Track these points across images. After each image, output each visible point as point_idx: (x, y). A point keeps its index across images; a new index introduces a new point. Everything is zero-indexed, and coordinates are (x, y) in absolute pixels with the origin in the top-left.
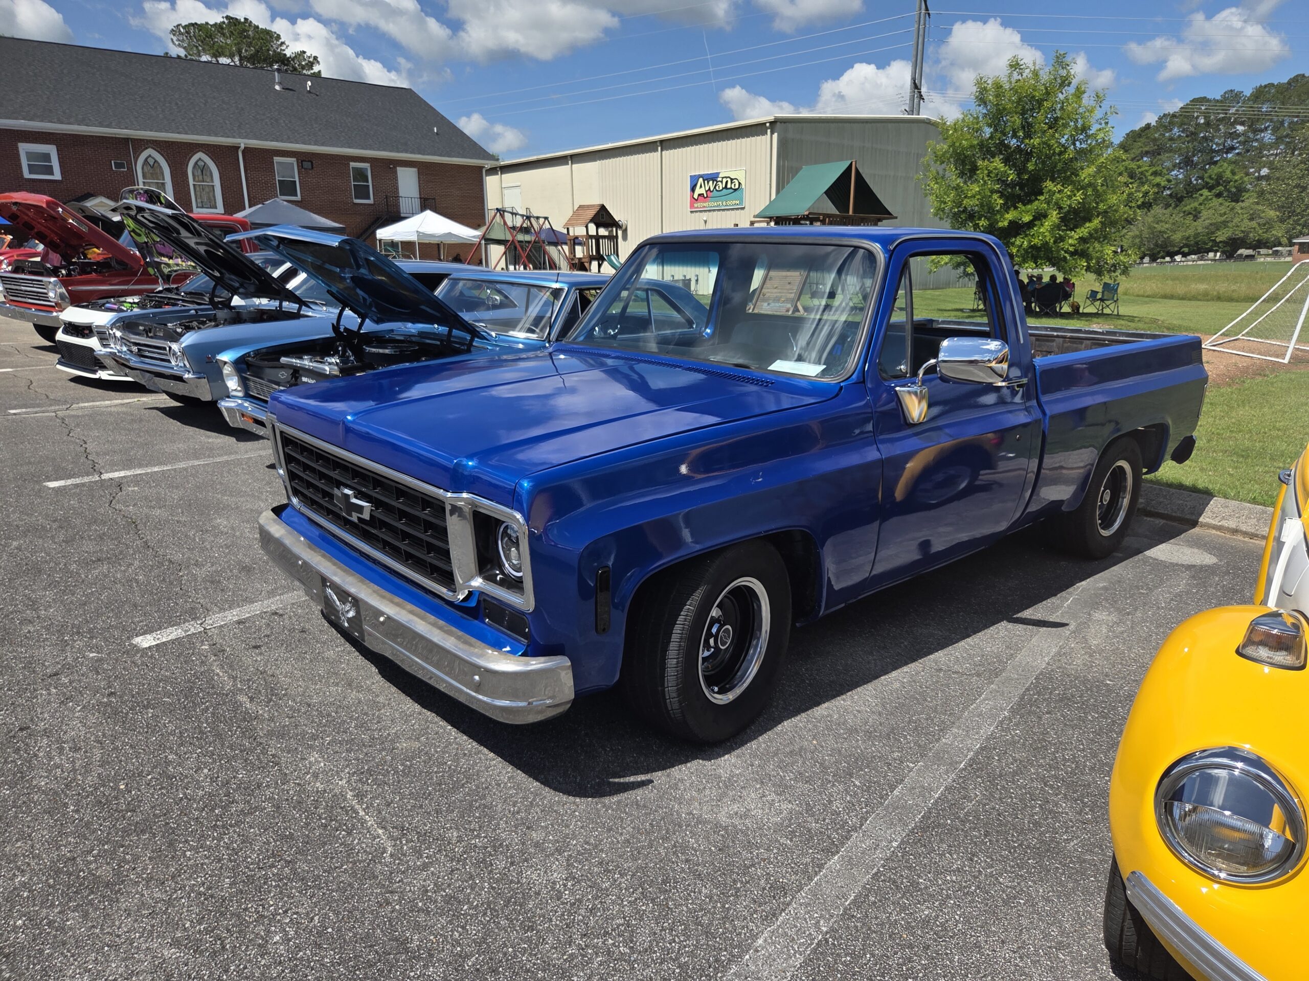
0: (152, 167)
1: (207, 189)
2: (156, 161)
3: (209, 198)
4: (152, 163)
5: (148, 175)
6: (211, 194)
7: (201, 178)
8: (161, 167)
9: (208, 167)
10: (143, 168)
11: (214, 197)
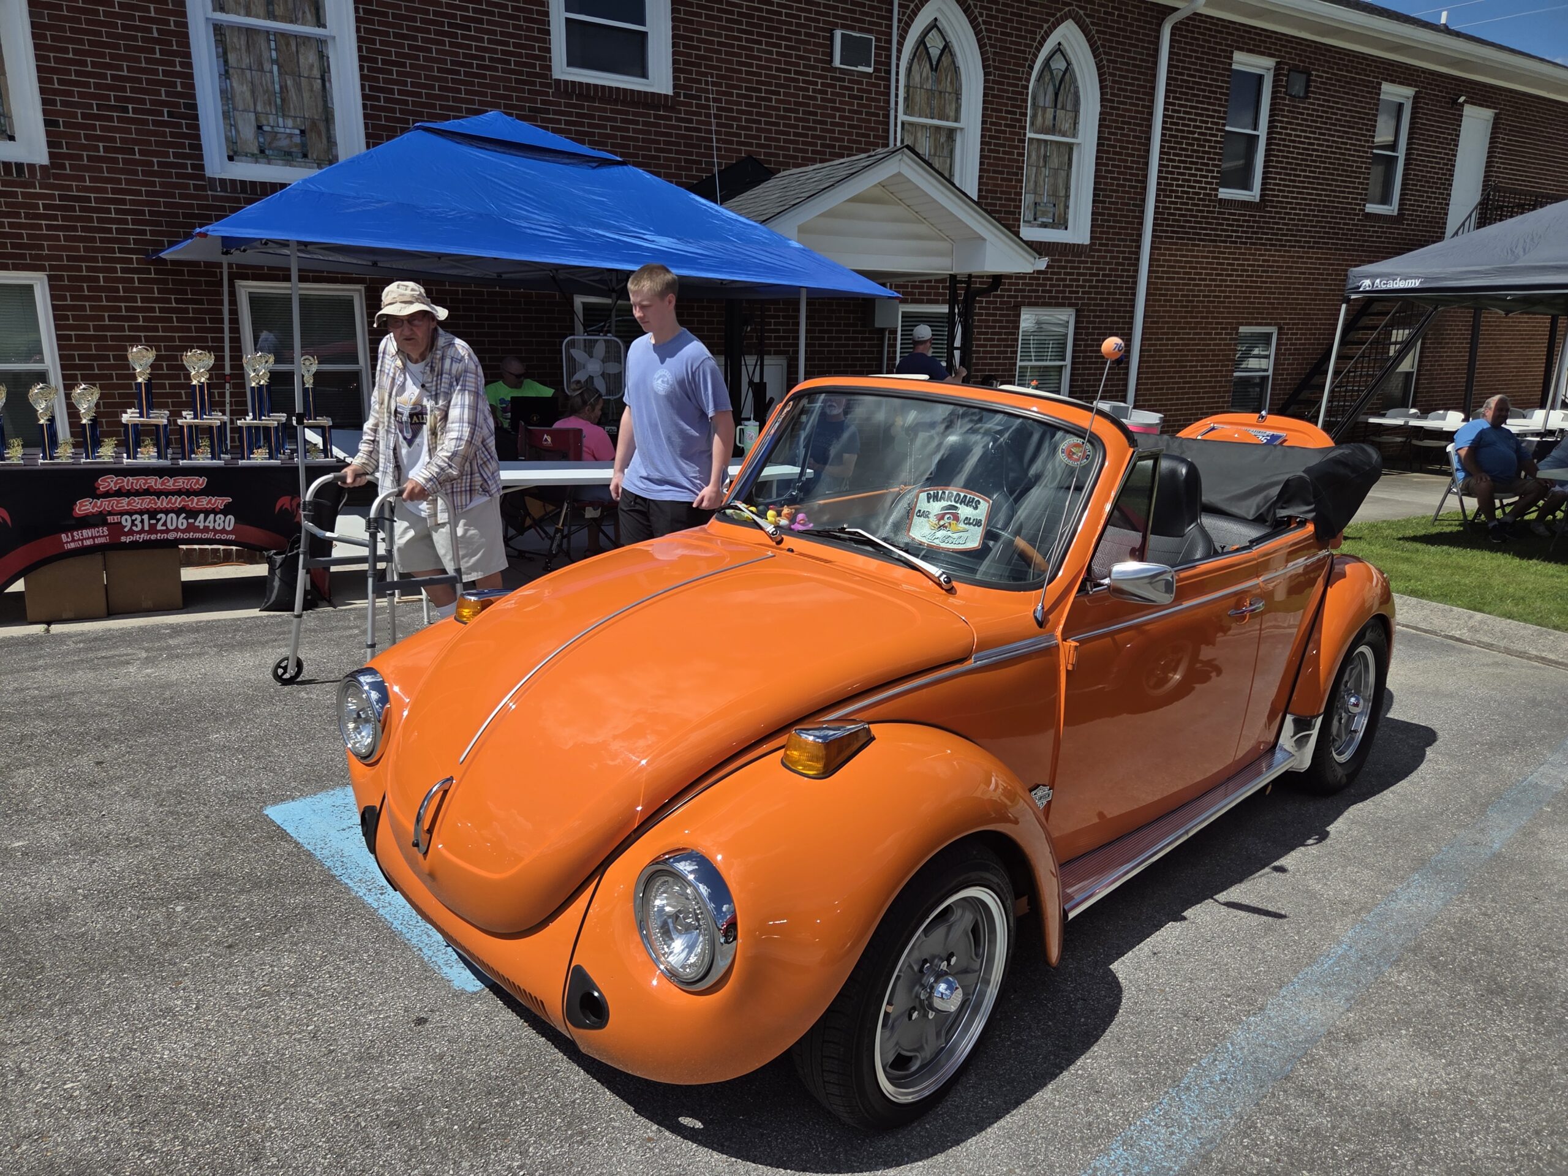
0: (935, 69)
1: (1055, 162)
2: (947, 48)
3: (1054, 194)
4: (935, 53)
5: (920, 97)
6: (1063, 174)
7: (1050, 113)
8: (956, 70)
9: (1074, 80)
10: (909, 70)
11: (1067, 188)
